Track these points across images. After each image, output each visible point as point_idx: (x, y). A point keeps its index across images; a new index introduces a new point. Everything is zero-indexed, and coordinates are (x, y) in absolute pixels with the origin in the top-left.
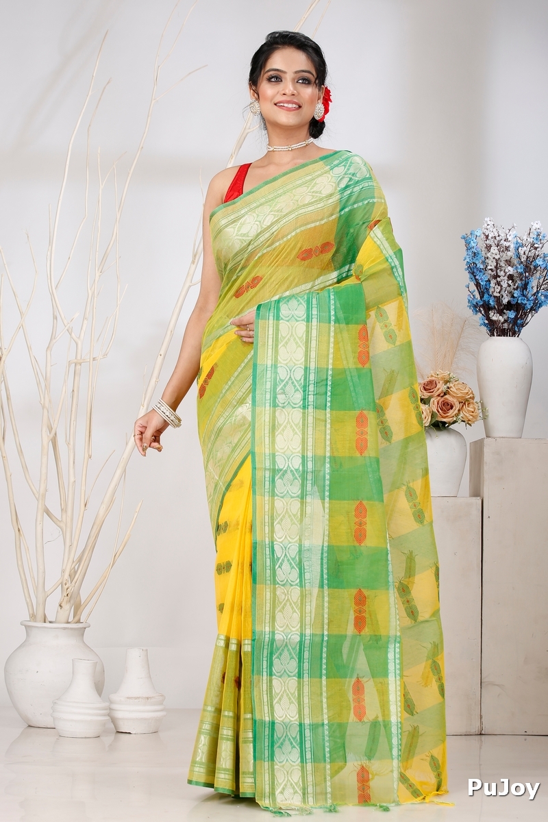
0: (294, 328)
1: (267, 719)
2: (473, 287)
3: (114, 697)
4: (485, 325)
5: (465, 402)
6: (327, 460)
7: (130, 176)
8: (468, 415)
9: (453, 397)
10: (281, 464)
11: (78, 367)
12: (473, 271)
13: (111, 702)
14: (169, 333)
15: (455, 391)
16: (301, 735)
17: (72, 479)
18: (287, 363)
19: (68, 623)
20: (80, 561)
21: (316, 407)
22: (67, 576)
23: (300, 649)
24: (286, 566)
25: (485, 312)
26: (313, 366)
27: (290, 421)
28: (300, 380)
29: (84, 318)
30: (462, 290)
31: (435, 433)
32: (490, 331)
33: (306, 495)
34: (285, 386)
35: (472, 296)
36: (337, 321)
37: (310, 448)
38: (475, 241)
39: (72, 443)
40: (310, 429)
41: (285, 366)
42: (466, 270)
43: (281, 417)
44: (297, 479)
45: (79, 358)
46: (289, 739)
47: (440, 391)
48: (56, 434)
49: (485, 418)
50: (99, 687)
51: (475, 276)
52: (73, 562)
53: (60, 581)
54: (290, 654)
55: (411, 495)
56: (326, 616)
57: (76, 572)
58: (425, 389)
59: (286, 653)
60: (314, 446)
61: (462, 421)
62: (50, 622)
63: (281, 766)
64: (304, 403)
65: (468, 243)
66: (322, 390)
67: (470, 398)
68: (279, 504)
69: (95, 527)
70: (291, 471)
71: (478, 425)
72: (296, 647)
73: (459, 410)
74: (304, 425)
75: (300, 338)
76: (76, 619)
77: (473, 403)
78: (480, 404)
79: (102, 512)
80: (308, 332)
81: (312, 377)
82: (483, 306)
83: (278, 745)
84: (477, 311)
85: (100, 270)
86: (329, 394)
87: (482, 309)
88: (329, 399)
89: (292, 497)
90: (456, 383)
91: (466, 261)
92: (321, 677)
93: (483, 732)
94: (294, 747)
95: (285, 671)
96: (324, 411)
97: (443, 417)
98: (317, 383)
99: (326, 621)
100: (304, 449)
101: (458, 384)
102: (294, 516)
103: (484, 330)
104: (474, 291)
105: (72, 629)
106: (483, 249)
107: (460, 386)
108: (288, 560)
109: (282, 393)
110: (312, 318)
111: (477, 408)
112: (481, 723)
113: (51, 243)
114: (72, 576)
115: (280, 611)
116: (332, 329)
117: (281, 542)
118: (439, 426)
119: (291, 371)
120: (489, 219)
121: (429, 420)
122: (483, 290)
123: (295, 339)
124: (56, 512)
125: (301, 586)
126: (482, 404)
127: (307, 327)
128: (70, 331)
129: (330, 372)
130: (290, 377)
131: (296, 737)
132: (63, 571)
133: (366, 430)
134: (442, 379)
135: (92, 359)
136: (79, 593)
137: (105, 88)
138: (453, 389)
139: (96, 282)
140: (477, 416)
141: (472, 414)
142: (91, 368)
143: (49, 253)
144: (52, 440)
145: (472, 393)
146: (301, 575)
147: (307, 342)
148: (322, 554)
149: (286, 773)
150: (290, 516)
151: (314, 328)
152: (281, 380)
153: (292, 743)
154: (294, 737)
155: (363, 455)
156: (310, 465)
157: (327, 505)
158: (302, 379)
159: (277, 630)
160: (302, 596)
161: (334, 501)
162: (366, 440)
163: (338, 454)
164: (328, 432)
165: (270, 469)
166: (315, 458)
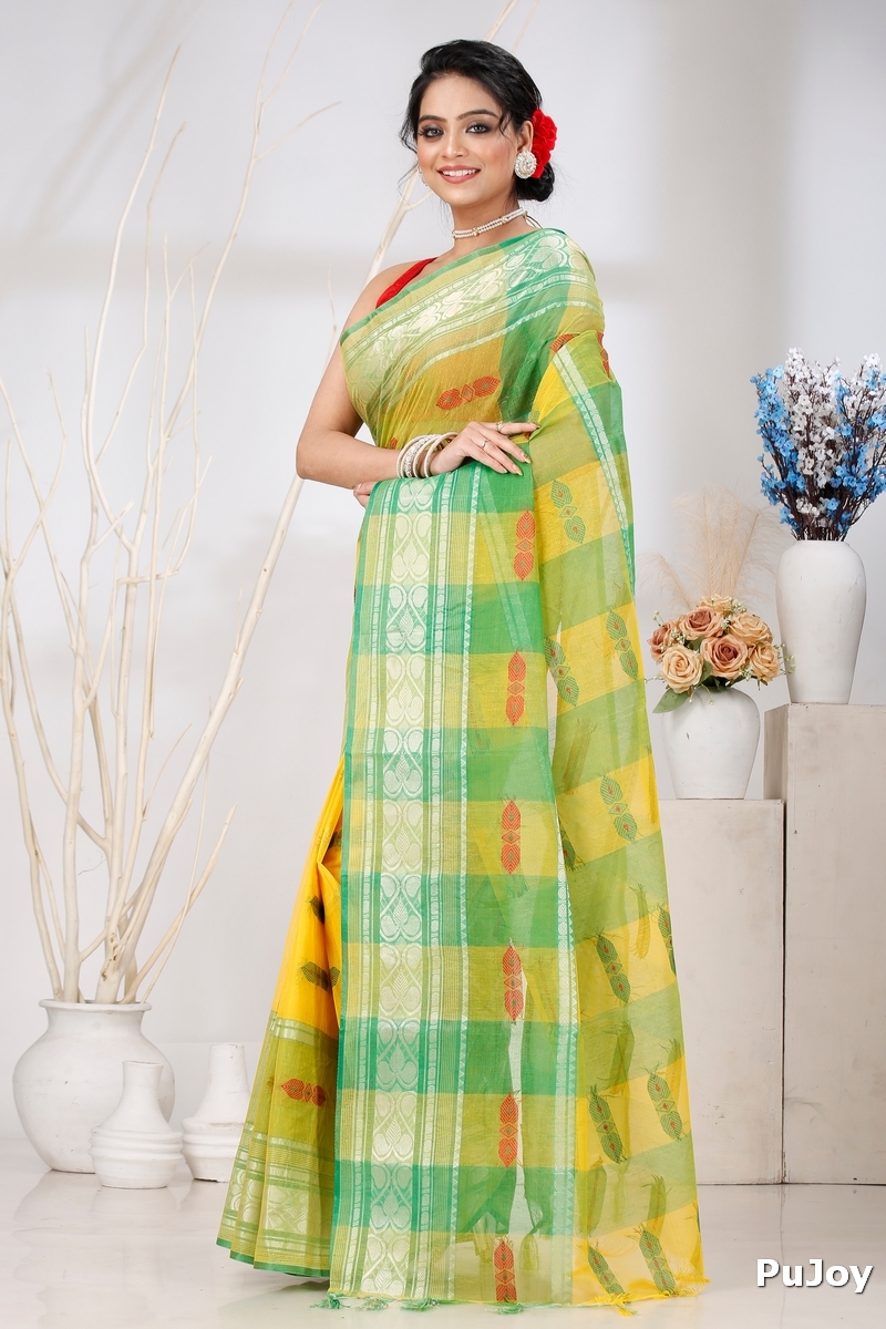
0: (415, 524)
1: (358, 1159)
2: (770, 461)
3: (190, 1123)
4: (789, 521)
5: (757, 646)
6: (464, 735)
7: (216, 280)
8: (761, 667)
9: (738, 637)
10: (391, 746)
11: (133, 590)
12: (769, 434)
13: (186, 1131)
14: (279, 534)
15: (741, 628)
16: (415, 1185)
17: (122, 771)
18: (403, 581)
19: (116, 1003)
20: (135, 902)
21: (446, 650)
22: (113, 927)
23: (422, 1046)
24: (400, 911)
25: (790, 501)
26: (441, 583)
27: (408, 674)
28: (423, 607)
29: (142, 511)
30: (752, 465)
31: (707, 695)
32: (797, 531)
33: (431, 794)
34: (399, 617)
35: (768, 475)
36: (482, 507)
37: (436, 717)
38: (773, 385)
39: (121, 712)
40: (437, 686)
41: (400, 587)
42: (758, 432)
43: (394, 668)
44: (416, 769)
45: (133, 574)
46: (396, 1193)
47: (716, 628)
48: (95, 698)
49: (789, 672)
50: (166, 1108)
51: (773, 443)
52: (124, 904)
53: (103, 936)
54: (406, 1054)
55: (611, 792)
56: (465, 991)
57: (128, 922)
58: (693, 626)
59: (398, 1053)
60: (443, 713)
61: (753, 677)
62: (87, 1002)
63: (377, 1235)
64: (428, 644)
65: (761, 390)
66: (457, 621)
67: (766, 639)
68: (389, 810)
69: (159, 848)
70: (406, 756)
71: (779, 683)
72: (414, 1042)
73: (747, 660)
74: (427, 680)
75: (422, 539)
76: (129, 996)
77: (770, 648)
78: (781, 650)
79: (170, 824)
80: (435, 528)
81: (441, 601)
82: (786, 491)
83: (376, 1200)
84: (775, 499)
85: (167, 434)
86: (467, 627)
87: (784, 496)
88: (467, 636)
89: (410, 799)
90: (743, 615)
91: (759, 418)
92: (456, 1092)
93: (786, 1180)
94: (403, 1204)
95: (397, 1081)
96: (459, 656)
97: (721, 671)
98: (448, 610)
99: (465, 999)
100: (428, 719)
101: (746, 617)
102: (414, 828)
103: (788, 529)
104: (772, 467)
105: (122, 1013)
106: (787, 399)
107: (749, 621)
108: (405, 902)
109: (395, 631)
110: (441, 505)
111: (776, 655)
112: (783, 1164)
113: (87, 389)
114: (122, 928)
115: (387, 984)
116: (473, 520)
117: (393, 873)
118: (715, 684)
119: (407, 593)
120: (795, 351)
121: (700, 675)
122: (786, 466)
123: (415, 542)
124: (97, 824)
125: (425, 943)
126: (785, 650)
127: (434, 519)
128: (119, 531)
129: (469, 592)
130: (407, 603)
131: (407, 1188)
132: (108, 920)
133: (522, 683)
134: (720, 608)
135: (154, 577)
136: (133, 955)
137: (174, 139)
138: (738, 625)
139: (161, 450)
140: (776, 668)
141: (768, 665)
142: (153, 592)
143: (85, 406)
144: (90, 707)
145: (768, 631)
146: (425, 926)
147: (433, 544)
148: (459, 889)
149: (384, 1246)
150: (407, 829)
151: (444, 520)
152: (392, 609)
153: (399, 1198)
154: (404, 1188)
155: (517, 724)
156: (436, 744)
157: (464, 810)
158: (426, 606)
159: (383, 1014)
160: (426, 960)
161: (473, 802)
162: (522, 700)
163: (480, 726)
164: (465, 689)
165: (373, 756)
166: (444, 733)
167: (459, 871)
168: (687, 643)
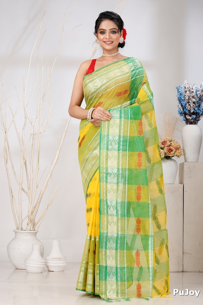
0: (115, 121)
1: (104, 265)
2: (180, 106)
3: (48, 258)
4: (184, 120)
5: (177, 149)
6: (127, 170)
7: (53, 65)
8: (178, 154)
9: (173, 147)
10: (110, 171)
11: (34, 136)
12: (180, 100)
13: (46, 260)
14: (68, 123)
15: (174, 145)
16: (116, 271)
17: (32, 177)
18: (112, 134)
19: (30, 230)
20: (35, 207)
21: (123, 150)
22: (30, 213)
23: (117, 239)
24: (111, 209)
25: (185, 115)
26: (122, 135)
27: (113, 155)
28: (117, 140)
29: (37, 118)
30: (176, 107)
31: (166, 160)
32: (186, 122)
33: (119, 183)
34: (111, 142)
35: (180, 110)
36: (131, 119)
37: (120, 165)
38: (181, 89)
39: (32, 164)
40: (121, 158)
41: (112, 135)
42: (177, 100)
43: (110, 154)
44: (115, 177)
45: (34, 132)
46: (112, 273)
47: (168, 145)
48: (26, 161)
49: (184, 155)
50: (42, 254)
51: (181, 102)
52: (32, 208)
53: (28, 215)
54: (113, 241)
55: (158, 183)
56: (126, 227)
57: (33, 212)
58: (162, 144)
59: (112, 241)
60: (122, 164)
61: (176, 156)
62: (24, 230)
63: (109, 283)
64: (119, 149)
65: (178, 90)
66: (125, 144)
67: (179, 147)
68: (109, 186)
69: (41, 195)
70: (114, 174)
71: (182, 157)
72: (115, 238)
73: (175, 152)
74: (118, 157)
75: (117, 125)
76: (34, 229)
77: (180, 149)
78: (182, 150)
79: (43, 190)
80: (120, 122)
81: (122, 139)
82: (184, 113)
83: (108, 275)
84: (181, 115)
85: (42, 100)
86: (128, 145)
87: (183, 114)
88: (128, 147)
89: (114, 183)
90: (174, 142)
91: (177, 97)
92: (124, 250)
93: (184, 271)
94: (114, 275)
95: (111, 247)
96: (126, 152)
97: (169, 154)
98: (123, 142)
99: (126, 229)
100: (118, 166)
101: (175, 142)
102: (115, 190)
103: (184, 122)
104: (181, 108)
105: (32, 233)
106: (184, 92)
107: (175, 143)
108: (112, 207)
109: (110, 145)
110: (122, 117)
111: (181, 151)
112: (183, 267)
113: (24, 90)
114: (32, 213)
115: (110, 225)
116: (129, 121)
117: (110, 200)
118: (167, 158)
119: (114, 137)
120: (186, 81)
121: (164, 155)
122: (184, 108)
123: (115, 125)
124: (26, 190)
125: (117, 216)
126: (183, 150)
127: (120, 120)
128: (31, 122)
129: (128, 138)
130: (114, 139)
131: (115, 272)
132: (29, 211)
133: (141, 159)
134: (169, 140)
135: (39, 133)
136: (34, 219)
137: (44, 33)
138: (173, 144)
139: (41, 104)
140: (181, 154)
141: (180, 153)
142: (39, 136)
143: (23, 94)
144: (24, 163)
145: (180, 145)
146: (117, 212)
147: (120, 126)
148: (125, 204)
149: (111, 285)
150: (113, 190)
151: (123, 121)
152: (110, 140)
153: (113, 274)
154: (114, 272)
155: (140, 168)
156: (120, 172)
157: (127, 186)
158: (118, 140)
159: (109, 232)
160: (118, 220)
161: (129, 185)
162: (141, 163)
163: (131, 168)
164: (127, 159)
165: (105, 173)
166: (122, 169)
167: (125, 200)
168: (161, 148)
